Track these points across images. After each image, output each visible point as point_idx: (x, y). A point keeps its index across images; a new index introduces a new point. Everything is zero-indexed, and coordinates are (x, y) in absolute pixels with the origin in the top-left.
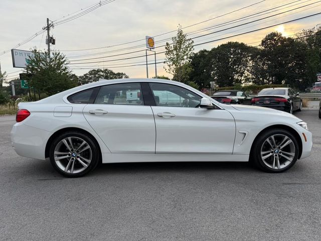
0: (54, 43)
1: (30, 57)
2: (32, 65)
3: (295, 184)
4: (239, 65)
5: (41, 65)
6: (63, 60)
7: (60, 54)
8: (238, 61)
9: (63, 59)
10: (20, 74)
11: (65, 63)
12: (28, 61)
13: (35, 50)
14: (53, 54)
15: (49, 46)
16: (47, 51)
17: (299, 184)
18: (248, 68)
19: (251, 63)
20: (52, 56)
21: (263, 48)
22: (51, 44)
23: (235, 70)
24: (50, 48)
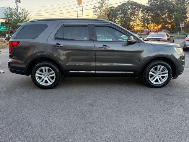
0: (20, 2)
1: (6, 12)
2: (8, 16)
4: (133, 16)
5: (14, 17)
6: (27, 13)
7: (25, 10)
8: (133, 13)
10: (1, 23)
11: (29, 15)
12: (5, 14)
13: (9, 7)
14: (21, 10)
16: (16, 8)
18: (139, 18)
19: (141, 15)
20: (19, 10)
21: (149, 5)
22: (18, 3)
23: (131, 19)
24: (18, 5)
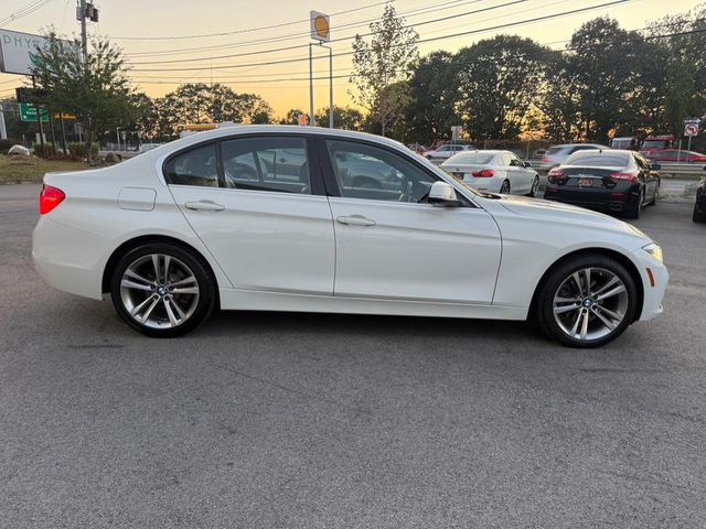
0: (95, 19)
1: (38, 49)
2: (44, 68)
3: (606, 370)
4: (517, 91)
5: (66, 70)
6: (118, 60)
7: (110, 47)
8: (515, 82)
9: (116, 57)
10: (18, 90)
11: (123, 67)
12: (35, 59)
13: (53, 35)
14: (94, 45)
15: (84, 25)
16: (80, 38)
17: (614, 371)
18: (538, 98)
19: (544, 87)
20: (90, 49)
21: (575, 53)
22: (88, 20)
23: (507, 102)
24: (88, 29)
